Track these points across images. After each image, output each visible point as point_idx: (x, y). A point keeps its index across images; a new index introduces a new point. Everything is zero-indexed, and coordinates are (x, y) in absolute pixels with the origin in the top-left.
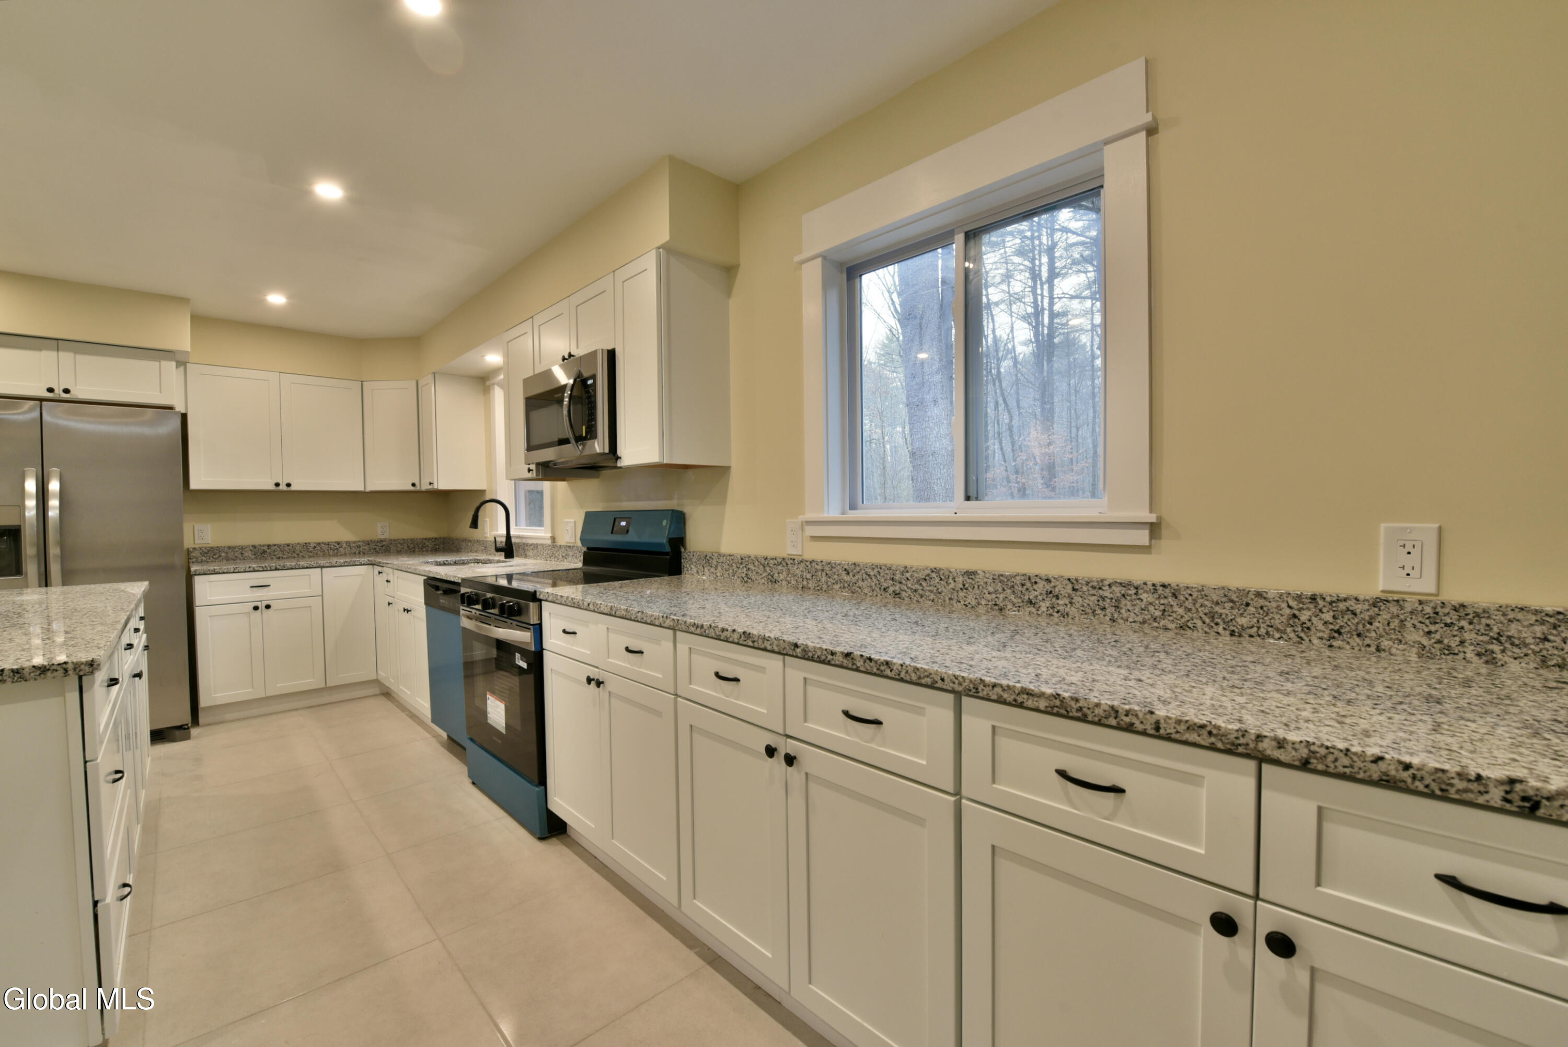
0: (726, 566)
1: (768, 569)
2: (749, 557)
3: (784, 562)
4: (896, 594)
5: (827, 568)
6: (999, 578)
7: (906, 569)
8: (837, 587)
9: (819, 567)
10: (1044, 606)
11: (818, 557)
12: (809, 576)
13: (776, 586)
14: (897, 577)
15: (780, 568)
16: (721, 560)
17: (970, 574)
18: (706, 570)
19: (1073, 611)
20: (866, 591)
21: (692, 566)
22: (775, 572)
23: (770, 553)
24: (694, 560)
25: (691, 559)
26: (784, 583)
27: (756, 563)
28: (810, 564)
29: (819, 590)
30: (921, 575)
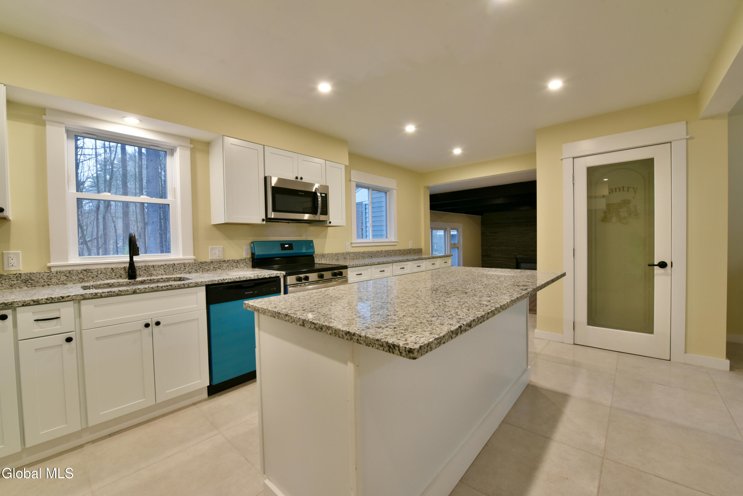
0: (330, 257)
1: (344, 256)
2: (338, 253)
3: (348, 253)
4: (371, 257)
5: (359, 253)
6: (385, 251)
7: (373, 252)
8: (361, 257)
9: (357, 253)
10: (390, 254)
11: (356, 251)
12: (354, 256)
13: (346, 260)
14: (372, 253)
15: (347, 255)
16: (329, 255)
17: (382, 251)
18: (322, 259)
19: (392, 255)
20: (366, 257)
21: (317, 259)
22: (346, 256)
23: (344, 252)
24: (317, 257)
25: (316, 257)
26: (348, 259)
27: (341, 255)
28: (355, 253)
29: (357, 259)
30: (375, 252)
